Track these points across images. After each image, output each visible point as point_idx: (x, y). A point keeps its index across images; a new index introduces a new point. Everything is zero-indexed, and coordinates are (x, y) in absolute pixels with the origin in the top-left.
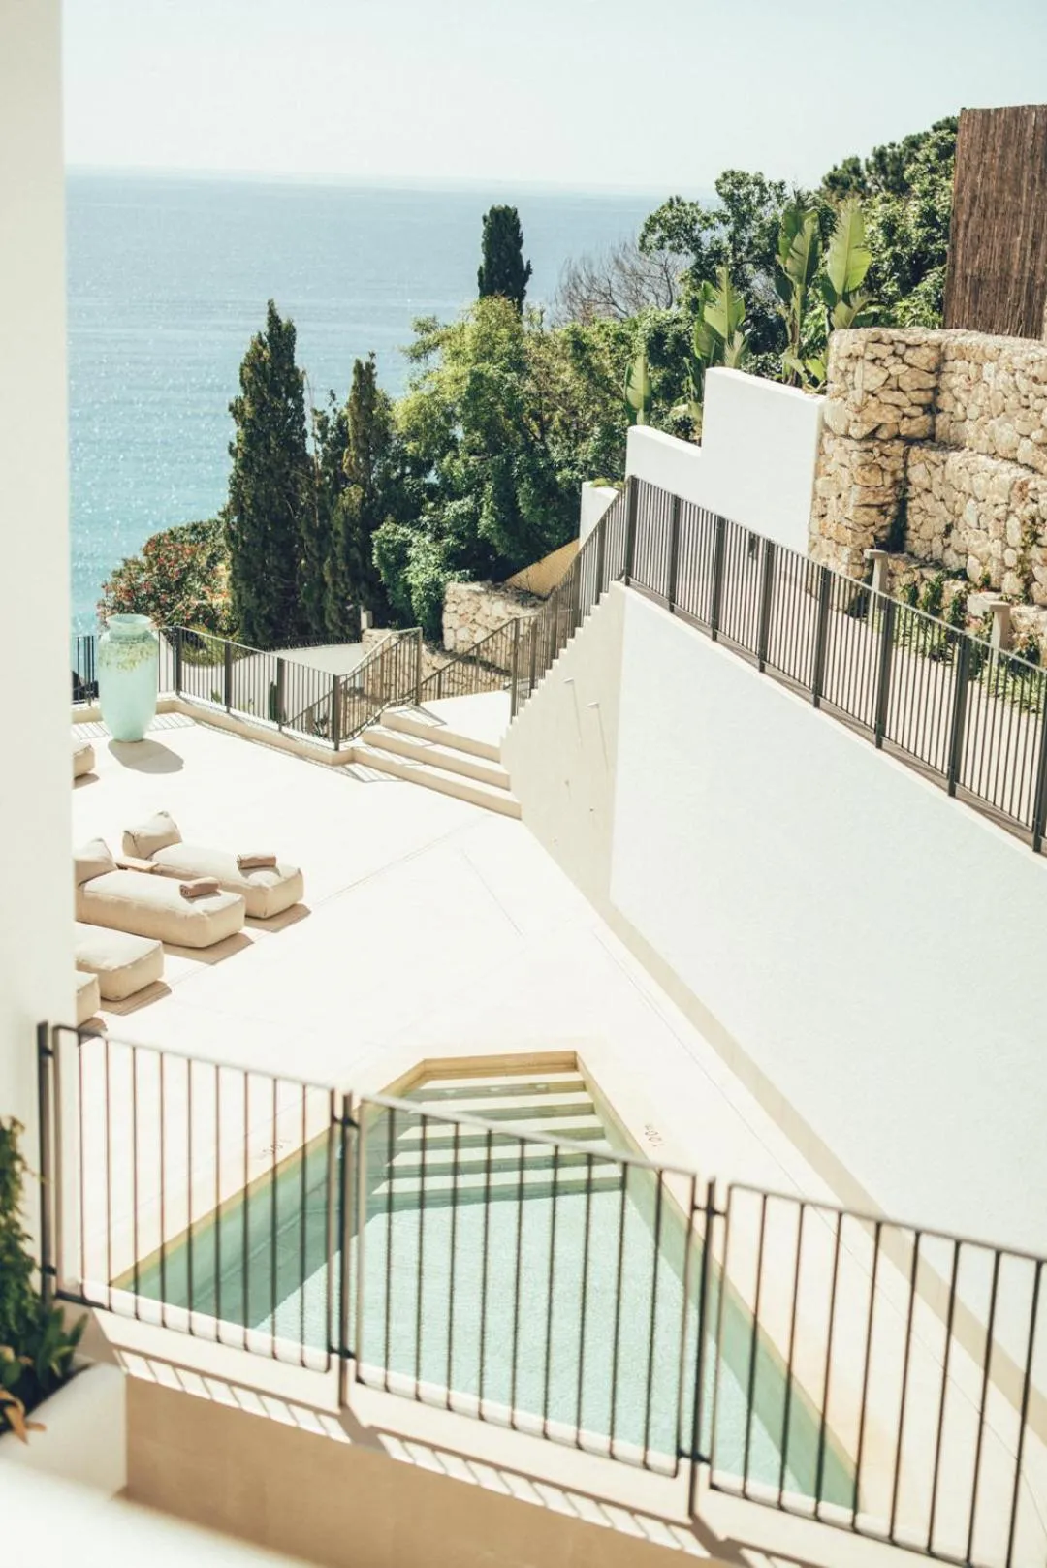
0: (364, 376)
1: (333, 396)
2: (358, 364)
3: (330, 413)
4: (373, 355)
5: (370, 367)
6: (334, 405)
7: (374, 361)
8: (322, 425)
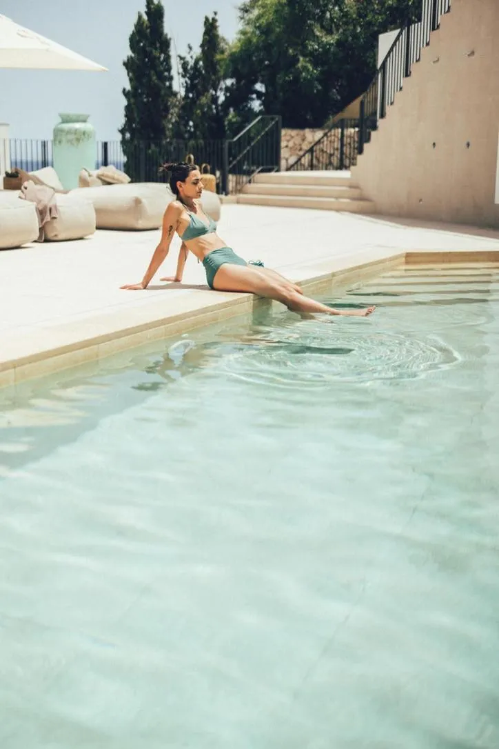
0: (211, 27)
1: (190, 48)
2: (207, 19)
3: (188, 59)
4: (216, 13)
5: (214, 20)
6: (192, 53)
7: (217, 17)
8: (185, 65)
